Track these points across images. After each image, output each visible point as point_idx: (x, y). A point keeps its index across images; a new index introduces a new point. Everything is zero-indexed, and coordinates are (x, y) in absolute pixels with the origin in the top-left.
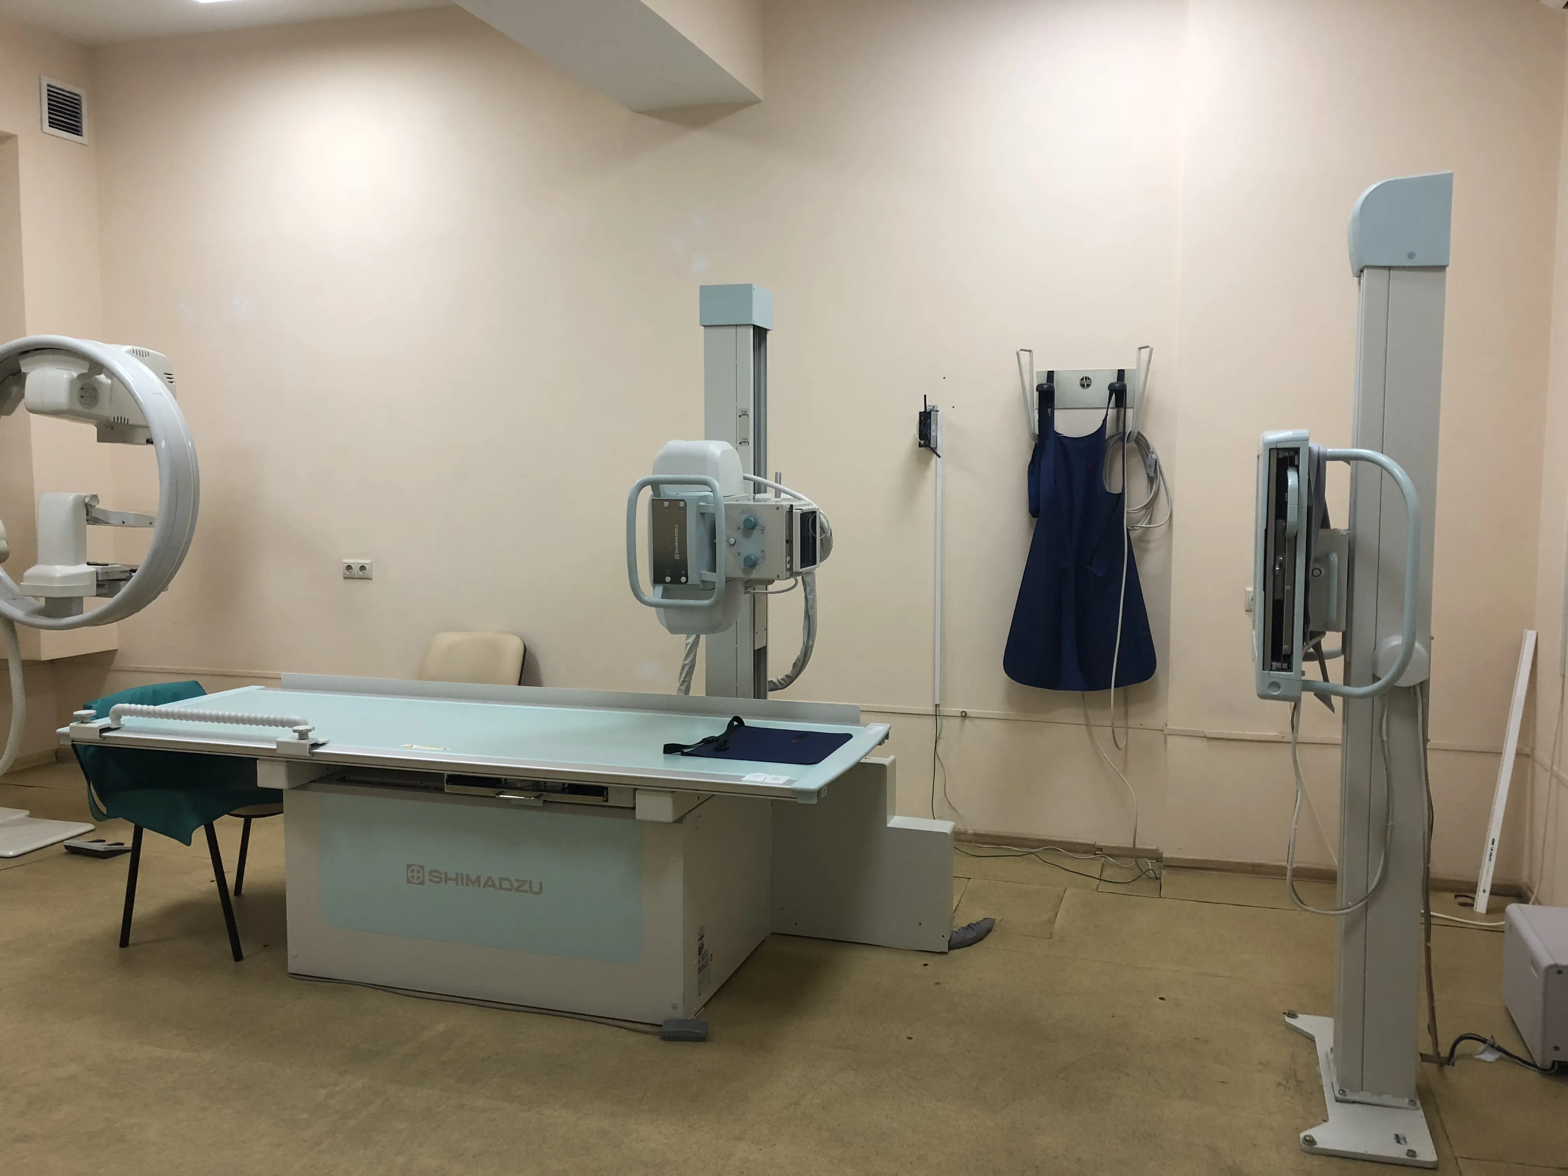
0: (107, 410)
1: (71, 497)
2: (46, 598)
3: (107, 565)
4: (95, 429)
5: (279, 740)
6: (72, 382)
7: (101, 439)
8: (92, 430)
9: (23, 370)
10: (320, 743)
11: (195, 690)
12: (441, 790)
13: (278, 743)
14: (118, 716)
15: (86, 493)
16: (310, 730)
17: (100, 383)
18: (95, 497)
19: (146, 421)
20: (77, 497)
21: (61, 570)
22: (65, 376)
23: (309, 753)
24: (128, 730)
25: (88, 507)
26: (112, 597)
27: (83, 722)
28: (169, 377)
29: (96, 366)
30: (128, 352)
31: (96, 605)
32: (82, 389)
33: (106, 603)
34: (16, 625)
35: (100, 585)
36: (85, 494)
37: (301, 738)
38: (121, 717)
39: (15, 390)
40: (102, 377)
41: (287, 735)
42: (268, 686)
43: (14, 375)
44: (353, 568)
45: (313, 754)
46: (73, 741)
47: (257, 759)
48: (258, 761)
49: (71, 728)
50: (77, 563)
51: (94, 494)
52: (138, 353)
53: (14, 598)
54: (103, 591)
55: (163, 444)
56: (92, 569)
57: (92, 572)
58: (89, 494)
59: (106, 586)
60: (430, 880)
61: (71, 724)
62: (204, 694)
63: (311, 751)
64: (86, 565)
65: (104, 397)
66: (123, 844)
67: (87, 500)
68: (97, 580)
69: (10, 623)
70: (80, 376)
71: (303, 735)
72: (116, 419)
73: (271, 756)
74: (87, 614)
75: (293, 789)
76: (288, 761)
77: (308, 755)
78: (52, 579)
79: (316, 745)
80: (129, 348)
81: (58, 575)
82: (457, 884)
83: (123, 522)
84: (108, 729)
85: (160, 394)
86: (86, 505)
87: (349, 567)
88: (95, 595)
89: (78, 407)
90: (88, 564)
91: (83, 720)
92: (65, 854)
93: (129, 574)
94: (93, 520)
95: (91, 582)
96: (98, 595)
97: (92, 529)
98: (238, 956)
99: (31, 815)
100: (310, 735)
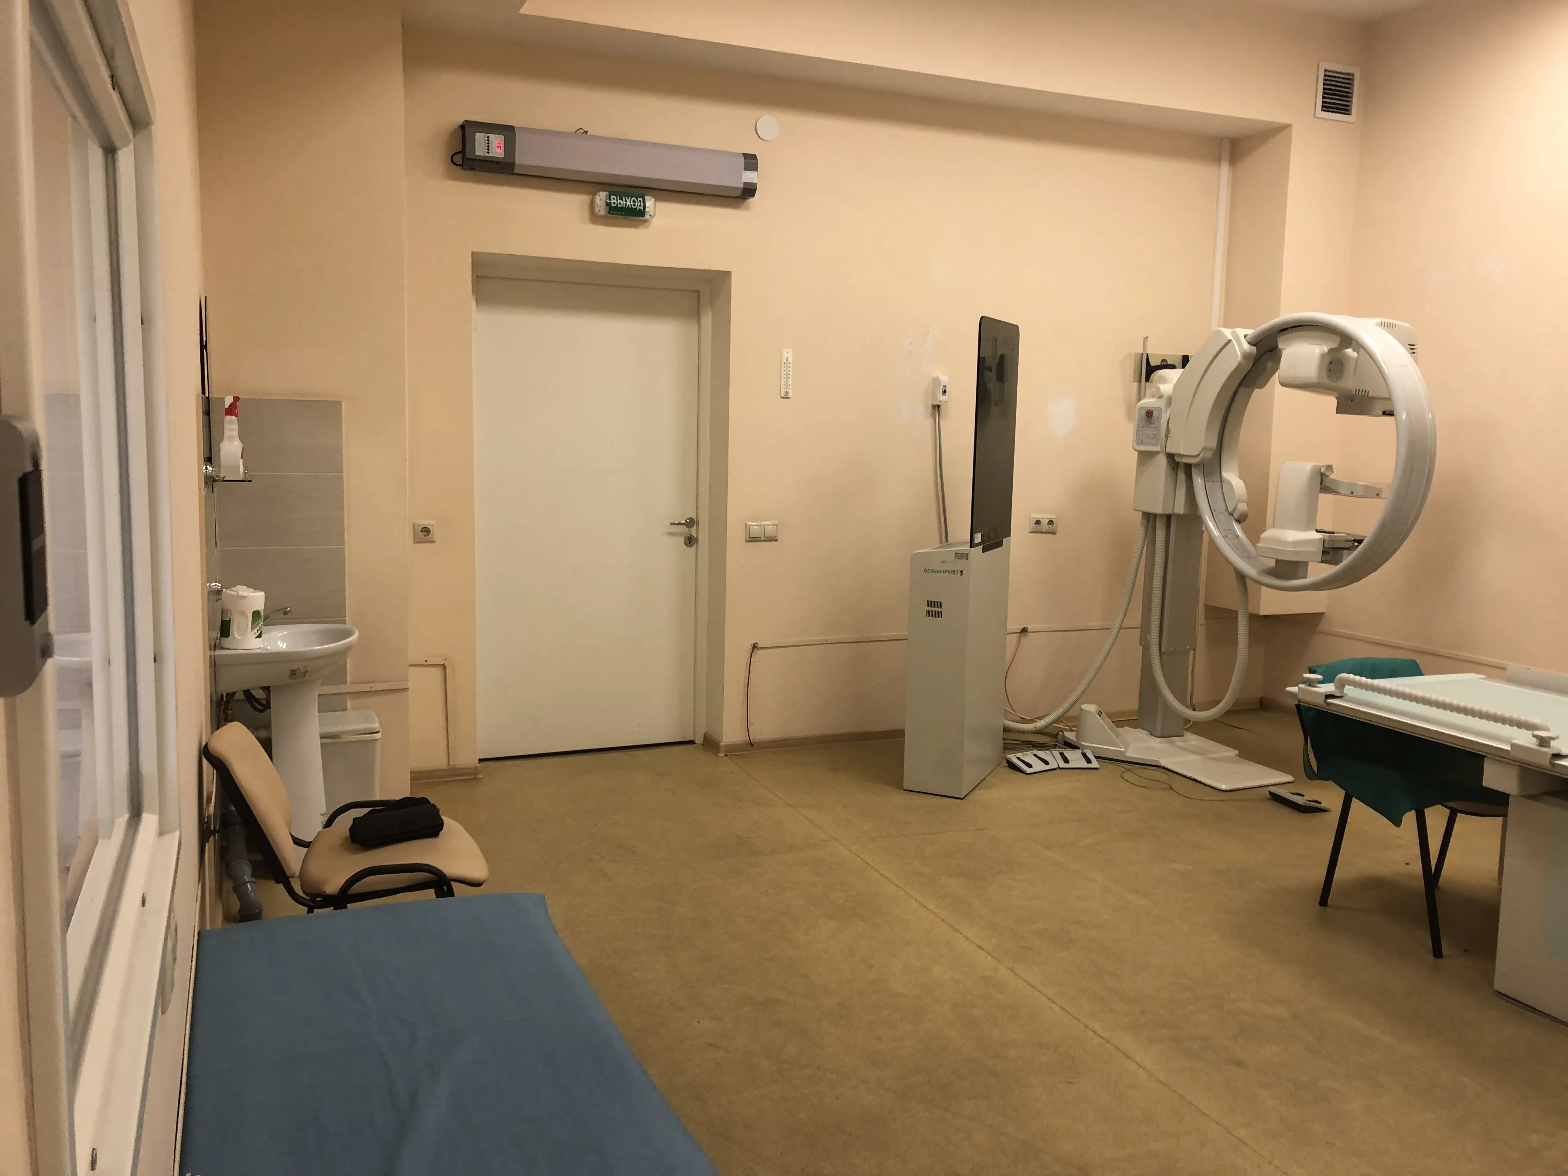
0: (1349, 383)
1: (1309, 467)
2: (1277, 561)
3: (1334, 533)
4: (1336, 401)
5: (1514, 741)
6: (1323, 356)
7: (1339, 410)
8: (1331, 402)
9: (1280, 347)
10: (1562, 754)
11: (1412, 669)
13: (1513, 745)
14: (1342, 685)
16: (1553, 739)
17: (1347, 357)
18: (1330, 467)
19: (1389, 393)
20: (1315, 467)
21: (1293, 535)
22: (1317, 351)
23: (1550, 763)
24: (1351, 700)
25: (1322, 476)
26: (1337, 565)
27: (1310, 685)
28: (1412, 348)
29: (1346, 339)
30: (1377, 324)
32: (1331, 363)
33: (1329, 570)
34: (1248, 582)
35: (1325, 552)
36: (1322, 464)
37: (1541, 745)
38: (1345, 687)
39: (1270, 365)
40: (1349, 351)
41: (1525, 739)
42: (1490, 677)
43: (1271, 351)
45: (1553, 765)
46: (1299, 701)
47: (1486, 756)
48: (1486, 759)
49: (1299, 688)
50: (1307, 529)
51: (1329, 464)
52: (1386, 325)
53: (1248, 557)
54: (1327, 558)
55: (1404, 416)
56: (1320, 536)
57: (1320, 539)
58: (1325, 464)
59: (1331, 554)
61: (1300, 685)
62: (1422, 674)
63: (1552, 761)
64: (1315, 532)
65: (1350, 368)
66: (1320, 803)
67: (1323, 470)
68: (1323, 547)
69: (1242, 578)
70: (1330, 351)
71: (1544, 742)
72: (1357, 391)
73: (1500, 756)
74: (1310, 579)
75: (1522, 796)
76: (1520, 766)
77: (1548, 764)
78: (1285, 543)
79: (1558, 756)
80: (1378, 320)
81: (1290, 539)
83: (1352, 493)
84: (1332, 696)
85: (1406, 366)
86: (1322, 474)
88: (1320, 560)
89: (1326, 381)
90: (1317, 531)
91: (1310, 682)
92: (1269, 799)
93: (1354, 544)
94: (1325, 489)
95: (1318, 549)
96: (1322, 562)
97: (1324, 498)
98: (1437, 952)
99: (1240, 756)
100: (1552, 743)
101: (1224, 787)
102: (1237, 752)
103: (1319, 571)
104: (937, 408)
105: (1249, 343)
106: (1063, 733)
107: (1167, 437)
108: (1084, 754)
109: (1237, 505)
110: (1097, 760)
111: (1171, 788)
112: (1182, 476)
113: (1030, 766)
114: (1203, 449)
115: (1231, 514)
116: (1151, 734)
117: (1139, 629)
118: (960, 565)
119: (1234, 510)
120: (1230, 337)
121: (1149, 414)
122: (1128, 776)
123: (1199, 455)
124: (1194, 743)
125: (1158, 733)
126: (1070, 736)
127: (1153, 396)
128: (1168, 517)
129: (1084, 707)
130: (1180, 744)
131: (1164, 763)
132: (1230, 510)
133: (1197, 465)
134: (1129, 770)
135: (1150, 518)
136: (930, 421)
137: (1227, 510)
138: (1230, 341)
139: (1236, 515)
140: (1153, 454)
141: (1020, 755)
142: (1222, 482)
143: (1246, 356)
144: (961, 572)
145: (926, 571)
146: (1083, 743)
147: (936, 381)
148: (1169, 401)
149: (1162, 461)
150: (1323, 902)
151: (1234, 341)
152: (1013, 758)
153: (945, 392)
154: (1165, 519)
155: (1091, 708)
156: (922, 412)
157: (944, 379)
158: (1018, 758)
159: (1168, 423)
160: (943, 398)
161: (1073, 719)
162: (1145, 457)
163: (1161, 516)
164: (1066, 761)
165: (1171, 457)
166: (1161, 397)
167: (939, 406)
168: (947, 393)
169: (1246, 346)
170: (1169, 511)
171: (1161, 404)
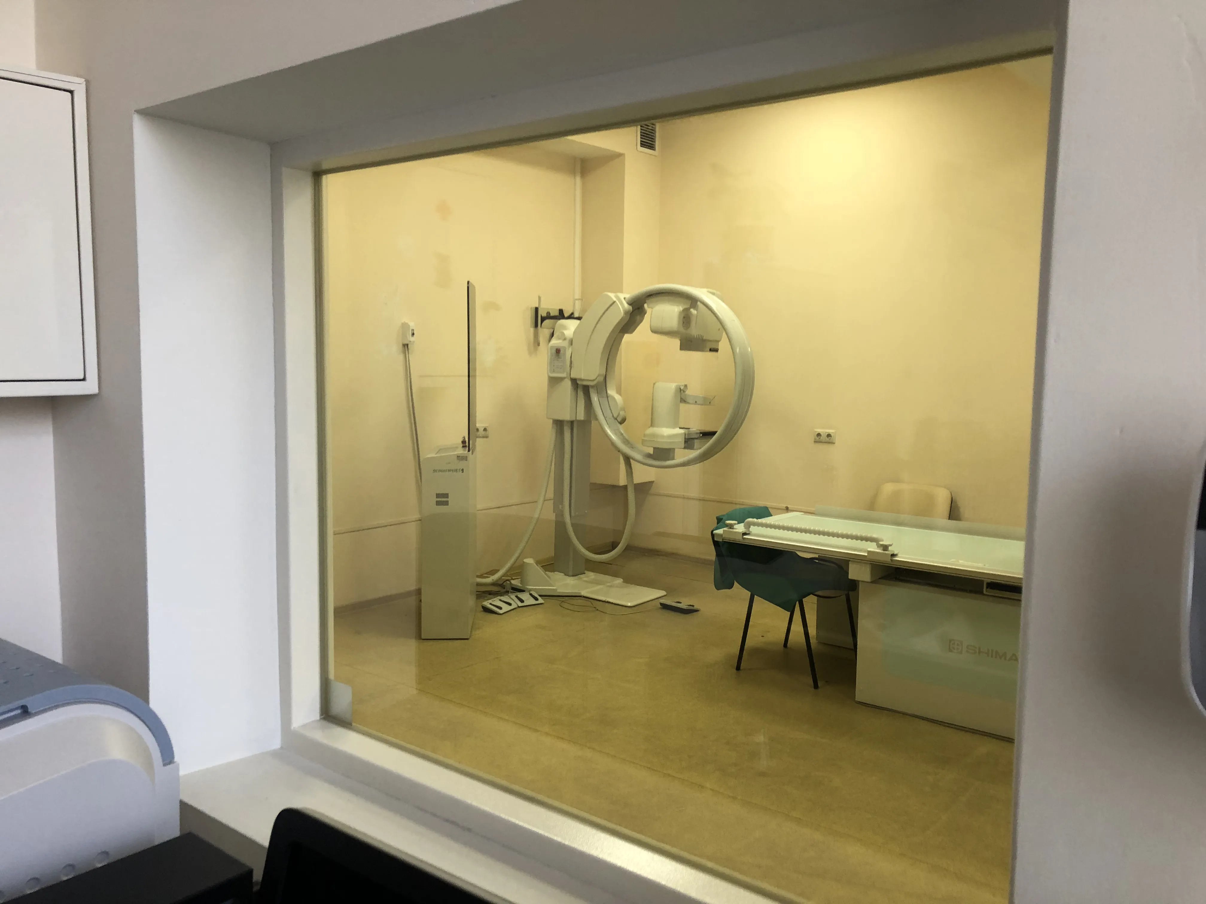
0: (694, 331)
1: (673, 386)
2: (655, 448)
3: (690, 429)
4: (679, 342)
5: (869, 549)
6: (680, 313)
7: (681, 348)
8: (677, 342)
9: (646, 307)
10: (895, 554)
12: (981, 592)
13: (866, 552)
14: (748, 526)
15: (682, 384)
16: (891, 545)
18: (686, 386)
20: (677, 386)
21: (666, 431)
22: (676, 310)
24: (755, 535)
27: (730, 528)
29: (692, 302)
30: (708, 292)
31: (682, 455)
32: (684, 317)
33: (693, 454)
35: (687, 441)
36: (680, 384)
37: (883, 550)
38: (750, 527)
39: (638, 318)
40: (695, 309)
41: (873, 547)
43: (638, 308)
44: (822, 436)
45: (892, 560)
46: (723, 539)
47: (850, 561)
49: (724, 531)
50: (674, 427)
51: (687, 383)
52: (712, 293)
53: (632, 447)
54: (688, 445)
55: (725, 352)
56: (682, 431)
57: (681, 434)
58: (683, 384)
59: (691, 442)
60: (967, 652)
61: (725, 529)
62: (772, 516)
64: (679, 429)
65: (694, 321)
66: (693, 606)
67: (683, 388)
68: (684, 439)
69: (627, 459)
70: (684, 310)
71: (885, 548)
72: (697, 336)
73: (859, 559)
74: (678, 460)
75: (870, 582)
76: (871, 564)
77: (890, 560)
78: (663, 437)
79: (893, 555)
80: (706, 290)
81: (665, 434)
82: (988, 656)
83: (696, 402)
84: (744, 534)
86: (681, 391)
87: (819, 435)
88: (683, 447)
89: (677, 329)
90: (680, 428)
91: (731, 526)
92: (660, 608)
93: (700, 435)
94: (683, 401)
95: (681, 440)
96: (685, 448)
97: (683, 406)
98: (816, 686)
99: (623, 582)
100: (890, 548)
101: (629, 604)
102: (621, 580)
104: (406, 346)
105: (628, 304)
106: (510, 582)
107: (571, 367)
108: (531, 595)
109: (619, 413)
110: (542, 598)
111: (597, 610)
112: (581, 394)
113: (500, 608)
114: (598, 376)
115: (616, 419)
116: (565, 575)
117: (552, 502)
118: (462, 464)
119: (618, 416)
120: (615, 299)
121: (558, 351)
122: (565, 605)
123: (597, 378)
124: (593, 577)
125: (571, 573)
126: (516, 583)
127: (559, 339)
128: (572, 422)
129: (525, 560)
130: (585, 579)
131: (584, 593)
132: (615, 416)
133: (593, 387)
134: (563, 601)
135: (559, 424)
136: (401, 357)
137: (613, 416)
138: (614, 302)
139: (619, 419)
140: (559, 380)
141: (490, 601)
142: (607, 397)
143: (626, 313)
144: (463, 470)
145: (435, 471)
146: (528, 587)
147: (405, 326)
148: (571, 342)
149: (568, 384)
150: (738, 668)
151: (617, 301)
152: (487, 604)
153: (413, 334)
154: (569, 424)
155: (529, 561)
156: (395, 349)
157: (412, 325)
158: (491, 604)
159: (571, 357)
160: (412, 339)
161: (519, 570)
162: (554, 381)
163: (568, 422)
164: (522, 601)
165: (574, 381)
166: (565, 339)
167: (407, 345)
168: (415, 336)
169: (626, 305)
170: (574, 419)
171: (565, 344)
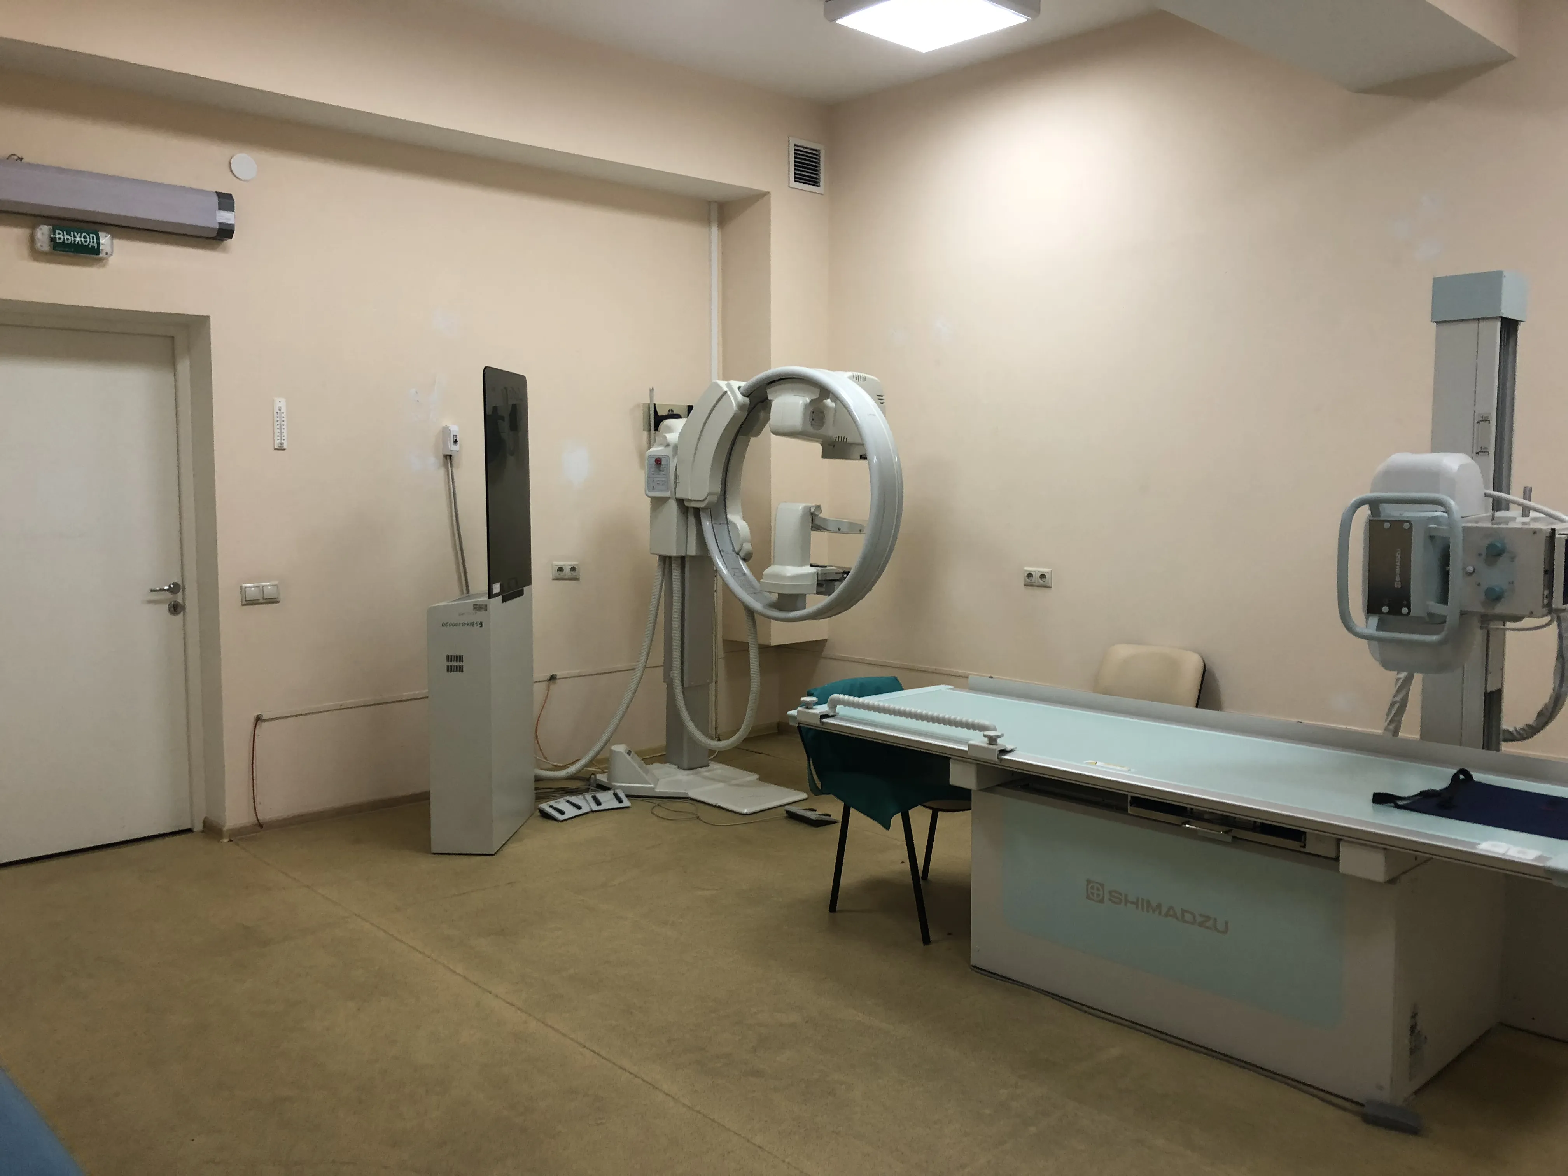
1: (801, 507)
2: (779, 594)
3: (825, 567)
4: (821, 447)
5: (971, 742)
6: (806, 406)
7: (825, 456)
9: (770, 398)
10: (1008, 750)
11: (894, 686)
12: (1125, 810)
13: (970, 746)
14: (833, 706)
15: (812, 504)
16: (999, 737)
17: (826, 406)
18: (818, 507)
19: (862, 439)
20: (805, 506)
21: (791, 571)
22: (801, 402)
23: (998, 758)
24: (842, 719)
25: (813, 516)
26: (830, 595)
27: (807, 708)
28: (880, 399)
29: (825, 392)
30: (850, 378)
32: (813, 412)
33: (824, 600)
34: (756, 615)
35: (819, 584)
36: (810, 504)
37: (990, 744)
38: (836, 706)
39: (762, 415)
40: (829, 402)
41: (978, 739)
42: (957, 686)
43: (762, 402)
44: (1034, 577)
45: (1001, 760)
47: (950, 758)
48: (950, 760)
49: (798, 711)
50: (802, 564)
51: (818, 504)
52: (857, 379)
53: (755, 593)
54: (823, 589)
55: (875, 460)
56: (814, 570)
57: (813, 574)
58: (814, 504)
59: (824, 586)
60: (1110, 900)
62: (902, 690)
63: (999, 757)
64: (809, 566)
65: (830, 418)
66: (830, 816)
67: (813, 510)
68: (818, 580)
69: (751, 613)
70: (812, 401)
71: (993, 740)
72: (838, 437)
73: (962, 757)
74: (808, 610)
75: (981, 790)
76: (978, 764)
77: (996, 759)
78: (784, 578)
79: (1004, 752)
80: (850, 374)
81: (789, 574)
82: (1138, 908)
83: (839, 530)
84: (826, 716)
85: (874, 415)
86: (812, 514)
87: (1030, 575)
88: (816, 593)
89: (810, 429)
90: (812, 566)
91: (808, 705)
92: (786, 818)
93: (843, 576)
94: (816, 527)
95: (813, 582)
96: (818, 593)
97: (815, 535)
98: (926, 940)
99: (760, 779)
100: (999, 741)
101: (745, 811)
102: (757, 776)
103: (816, 602)
104: (449, 457)
105: (743, 394)
106: (596, 777)
107: (676, 483)
108: (616, 795)
109: (742, 546)
110: (629, 799)
111: (698, 818)
112: (692, 520)
113: (562, 812)
114: (709, 494)
115: (738, 554)
116: (679, 768)
117: (663, 668)
118: (480, 616)
119: (740, 550)
120: (726, 389)
121: (658, 462)
122: (657, 811)
123: (706, 498)
124: (719, 771)
125: (686, 766)
126: (602, 778)
127: (661, 445)
128: (683, 559)
129: (614, 748)
130: (706, 774)
131: (692, 794)
132: (737, 549)
133: (704, 509)
134: (658, 805)
135: (665, 560)
136: (442, 471)
137: (734, 550)
138: (726, 392)
139: (742, 554)
140: (664, 500)
141: (552, 803)
142: (728, 524)
143: (741, 407)
144: (481, 624)
145: (444, 625)
146: (614, 784)
147: (446, 430)
148: (676, 448)
149: (673, 506)
150: (833, 908)
151: (729, 392)
152: (545, 807)
153: (456, 441)
154: (679, 561)
155: (620, 748)
156: (433, 462)
157: (454, 429)
158: (551, 807)
159: (676, 470)
160: (454, 448)
161: (603, 761)
162: (658, 503)
163: (676, 557)
164: (598, 803)
165: (681, 502)
166: (668, 445)
167: (451, 456)
168: (458, 442)
169: (740, 397)
170: (683, 554)
171: (668, 452)
